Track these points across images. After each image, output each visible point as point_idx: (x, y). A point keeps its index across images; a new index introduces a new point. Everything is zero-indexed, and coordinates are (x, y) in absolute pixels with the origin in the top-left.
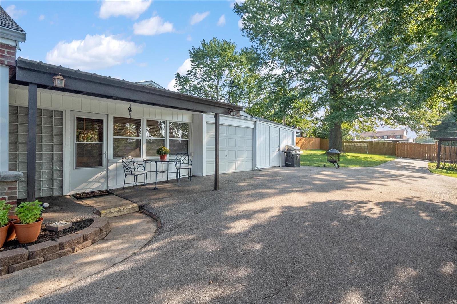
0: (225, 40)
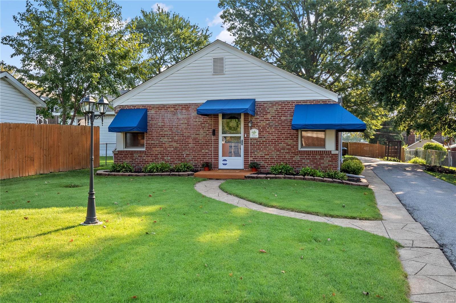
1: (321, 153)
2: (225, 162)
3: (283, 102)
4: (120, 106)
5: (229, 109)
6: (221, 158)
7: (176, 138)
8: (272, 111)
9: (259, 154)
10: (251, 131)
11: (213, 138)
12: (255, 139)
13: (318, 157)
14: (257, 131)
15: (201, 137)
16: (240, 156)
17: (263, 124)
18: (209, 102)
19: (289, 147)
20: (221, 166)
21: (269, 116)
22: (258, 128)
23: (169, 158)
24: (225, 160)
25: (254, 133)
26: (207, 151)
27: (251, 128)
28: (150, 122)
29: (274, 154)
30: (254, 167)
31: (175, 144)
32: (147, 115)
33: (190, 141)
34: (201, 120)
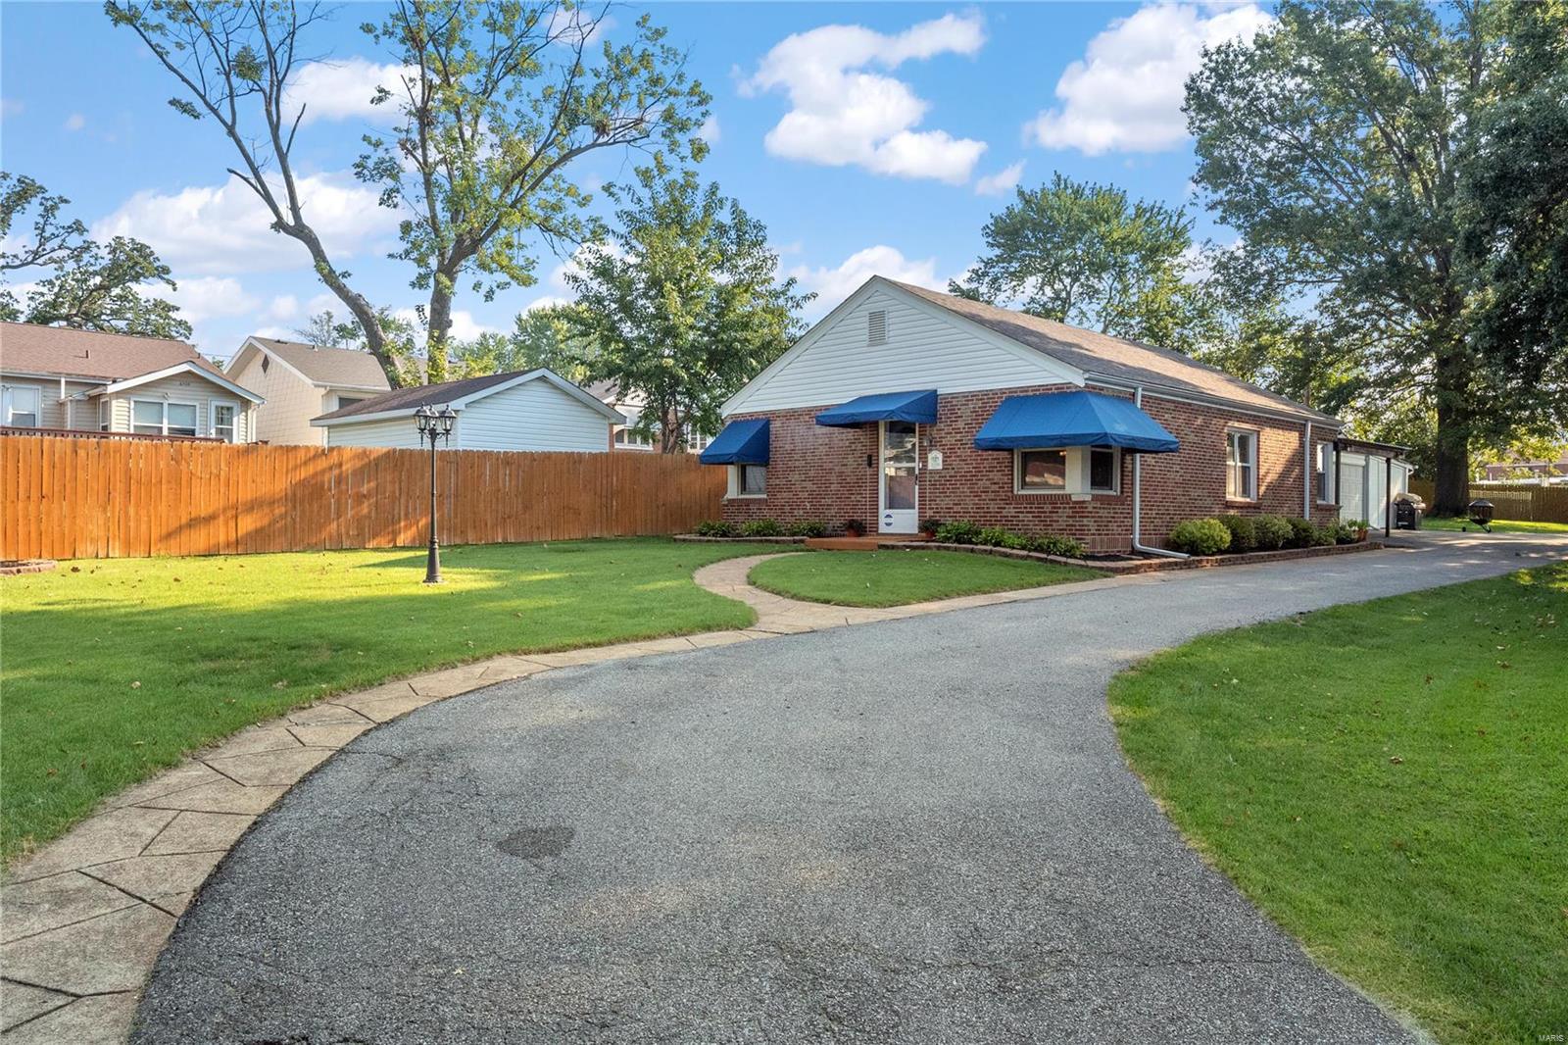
0: (1098, 186)
1: (1053, 500)
2: (888, 520)
3: (986, 393)
4: (732, 416)
5: (865, 413)
6: (883, 511)
7: (812, 473)
8: (966, 412)
9: (944, 502)
10: (930, 456)
11: (869, 471)
12: (936, 472)
13: (1048, 508)
14: (940, 456)
15: (848, 470)
16: (914, 508)
17: (949, 440)
18: (862, 400)
19: (995, 488)
20: (883, 529)
21: (960, 424)
22: (942, 448)
23: (801, 512)
24: (888, 516)
25: (935, 461)
26: (859, 498)
27: (931, 450)
28: (773, 445)
29: (970, 503)
30: (929, 528)
31: (809, 485)
32: (769, 431)
33: (834, 478)
34: (850, 436)
